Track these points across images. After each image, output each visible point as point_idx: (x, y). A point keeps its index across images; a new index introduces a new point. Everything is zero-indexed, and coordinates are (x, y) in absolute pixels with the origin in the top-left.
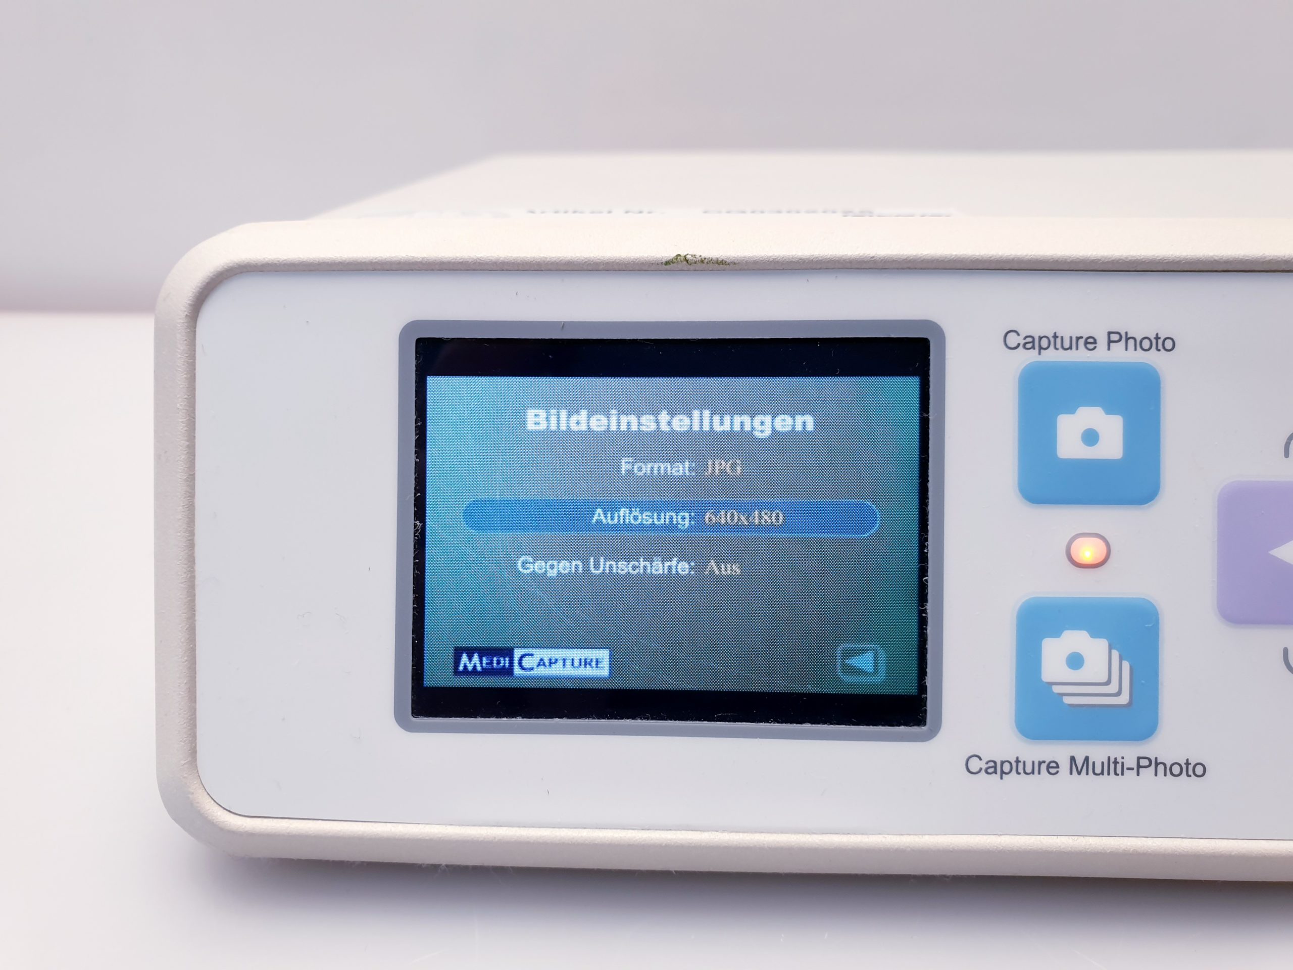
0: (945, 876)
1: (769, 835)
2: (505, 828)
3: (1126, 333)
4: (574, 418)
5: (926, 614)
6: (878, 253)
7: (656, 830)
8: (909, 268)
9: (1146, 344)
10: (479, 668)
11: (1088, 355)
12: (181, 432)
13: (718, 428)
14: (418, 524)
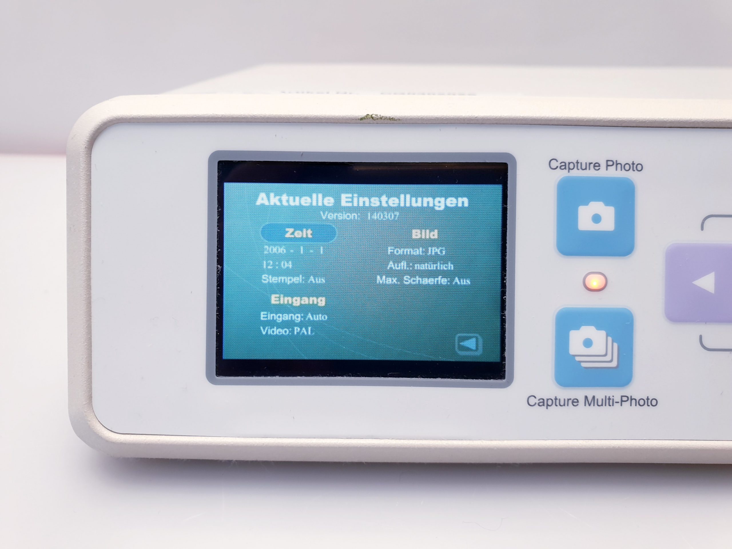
0: (516, 464)
2: (269, 439)
3: (616, 161)
5: (505, 317)
7: (355, 438)
9: (627, 167)
11: (595, 173)
12: (83, 214)
14: (219, 267)
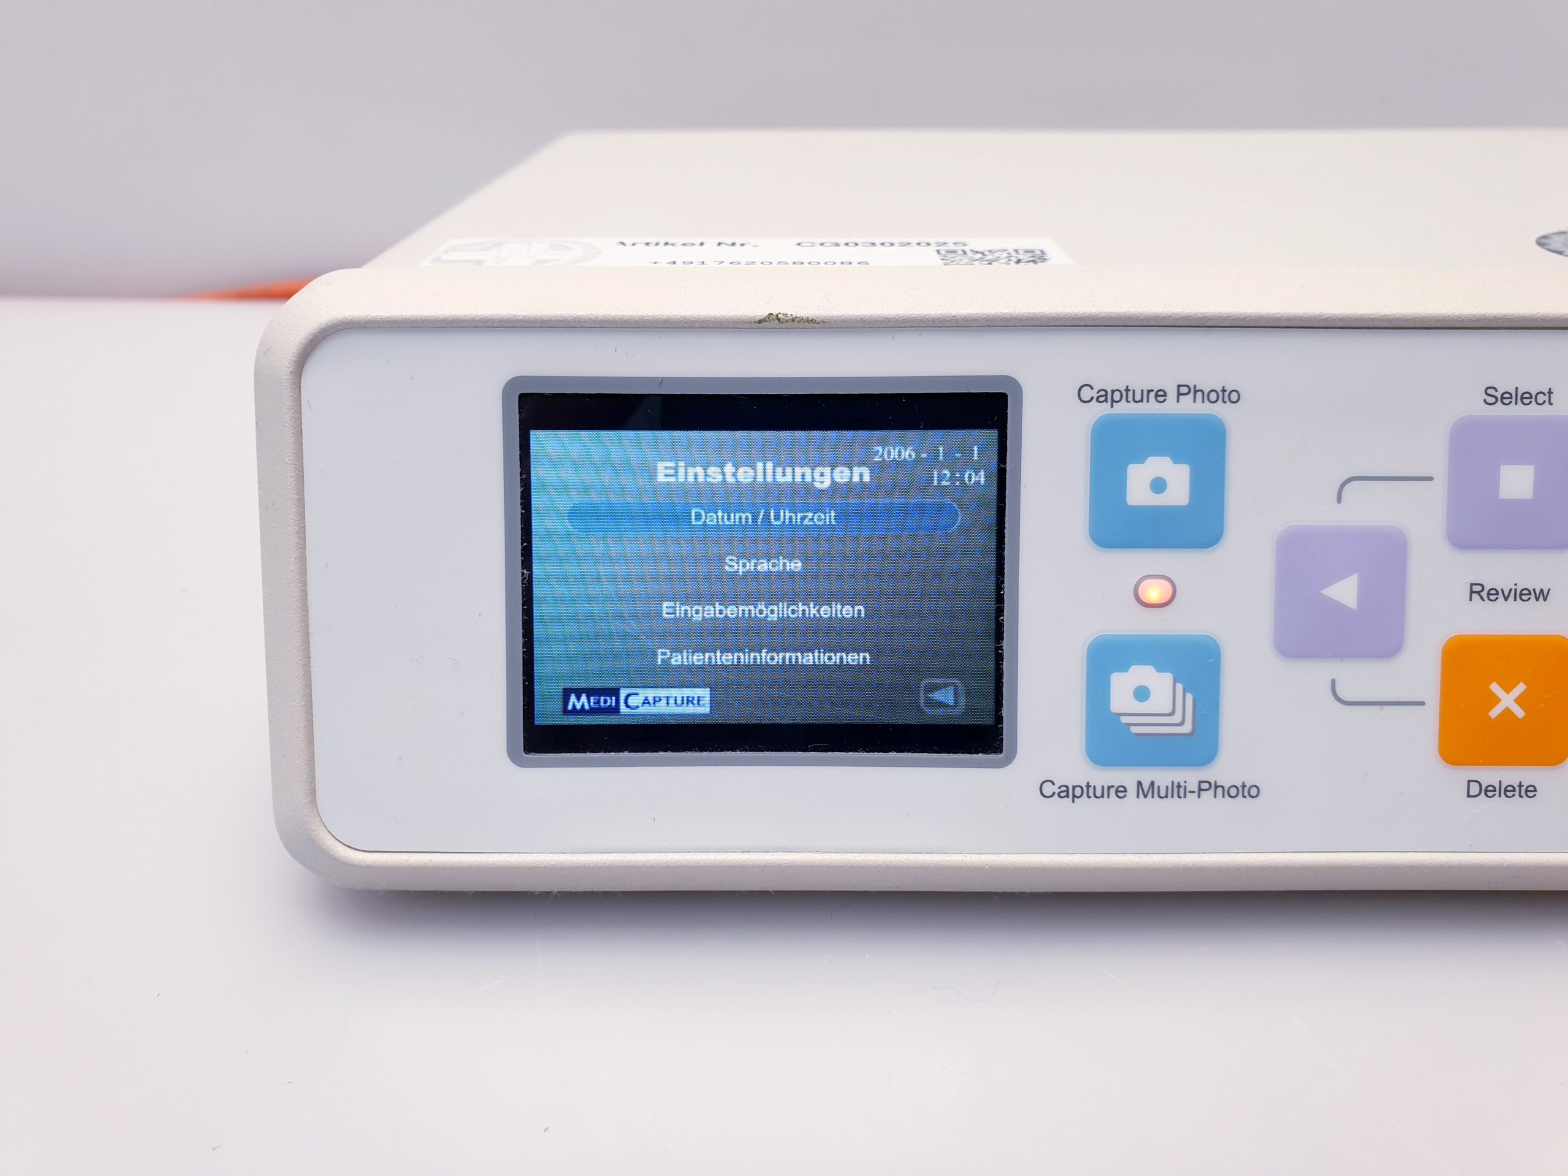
0: (1024, 893)
1: (859, 854)
2: (614, 855)
3: (1195, 386)
5: (1002, 650)
6: (959, 312)
7: (755, 852)
8: (989, 326)
9: (1213, 396)
10: (587, 707)
11: (1158, 407)
12: (291, 486)
14: (526, 572)
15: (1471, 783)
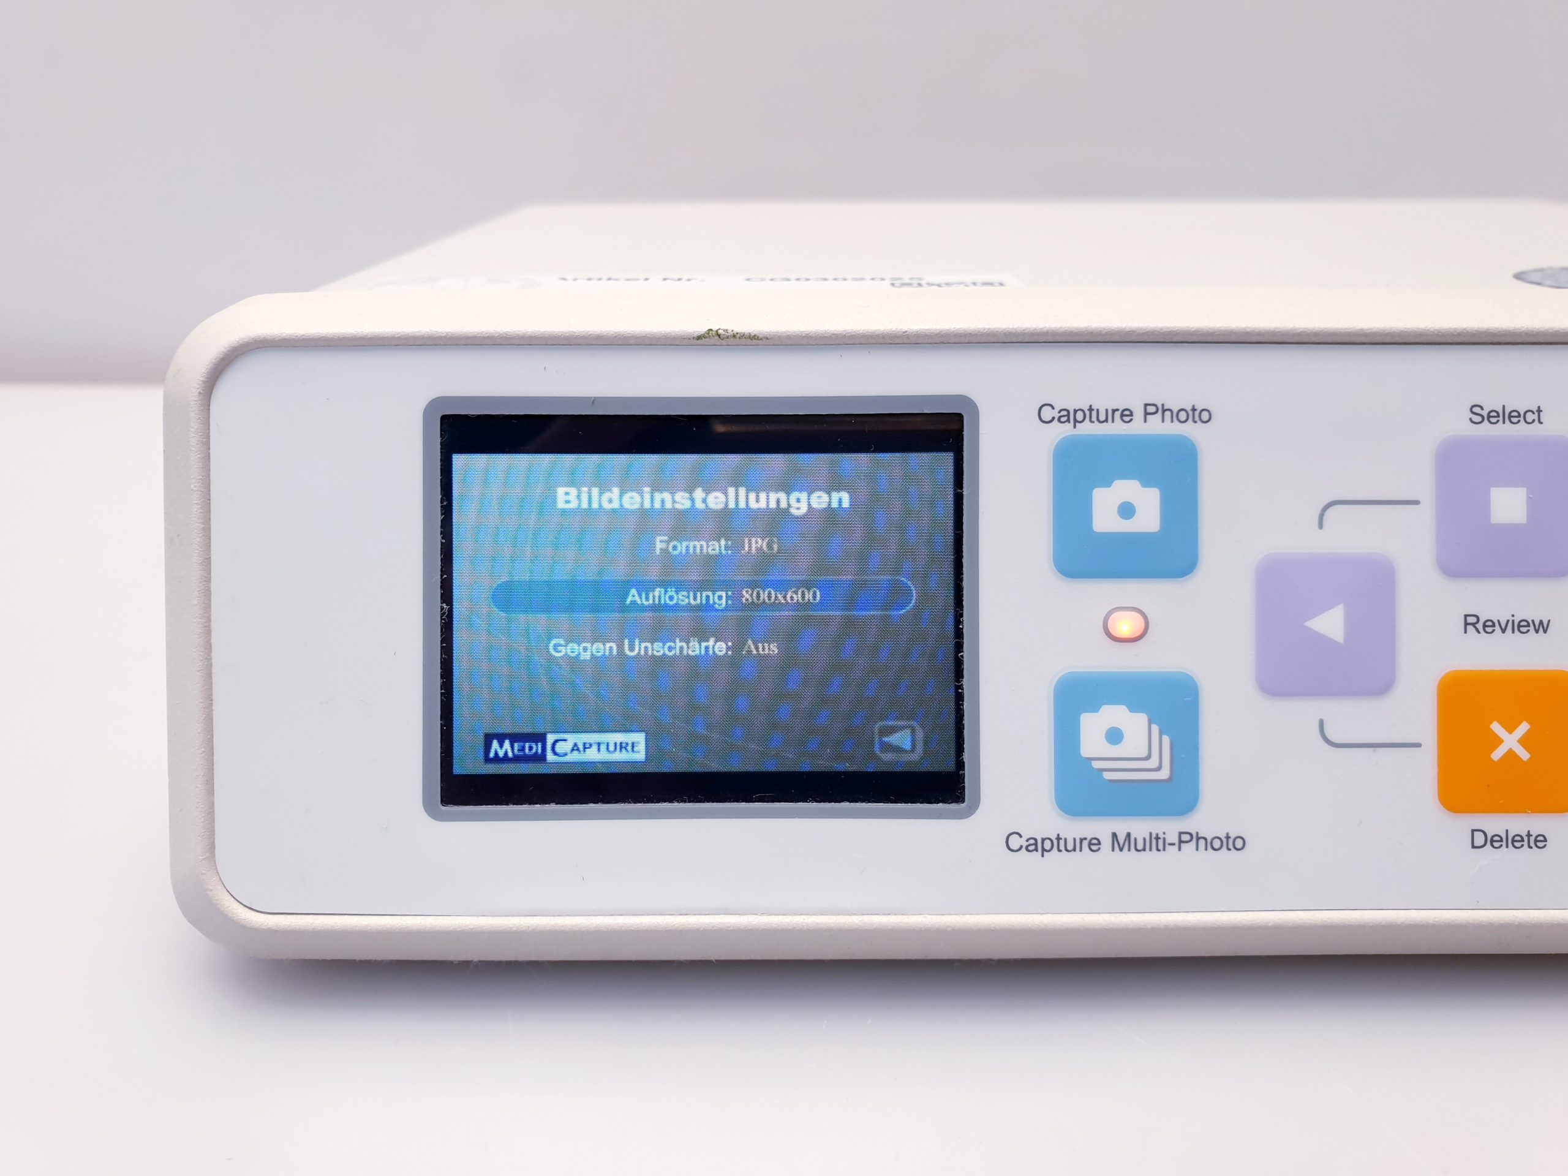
1: (808, 917)
2: (539, 918)
3: (1163, 405)
4: (606, 496)
5: (963, 689)
6: (911, 328)
9: (1183, 416)
10: (510, 755)
11: (1125, 428)
12: (196, 514)
13: (753, 505)
14: (445, 607)
15: (1475, 833)
